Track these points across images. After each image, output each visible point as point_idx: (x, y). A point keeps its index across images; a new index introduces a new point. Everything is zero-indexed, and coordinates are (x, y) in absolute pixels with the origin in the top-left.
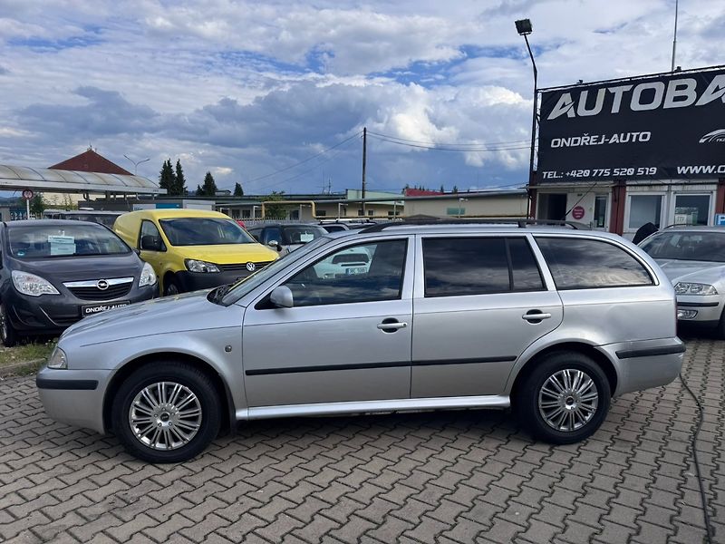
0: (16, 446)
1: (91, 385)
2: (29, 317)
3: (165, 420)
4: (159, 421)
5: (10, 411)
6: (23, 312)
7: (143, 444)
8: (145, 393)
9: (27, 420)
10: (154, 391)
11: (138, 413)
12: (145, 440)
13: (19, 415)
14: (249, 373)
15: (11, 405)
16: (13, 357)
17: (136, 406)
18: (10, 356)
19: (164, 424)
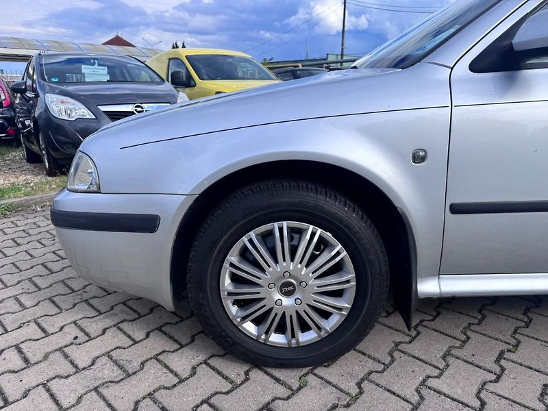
0: (39, 311)
1: (147, 224)
2: (67, 143)
3: (288, 294)
4: (277, 296)
5: (41, 251)
6: (61, 138)
7: (246, 336)
8: (251, 241)
9: (60, 265)
10: (267, 237)
11: (235, 279)
12: (250, 327)
13: (51, 256)
14: (456, 209)
15: (43, 241)
16: (54, 186)
17: (232, 265)
18: (51, 185)
19: (287, 301)
